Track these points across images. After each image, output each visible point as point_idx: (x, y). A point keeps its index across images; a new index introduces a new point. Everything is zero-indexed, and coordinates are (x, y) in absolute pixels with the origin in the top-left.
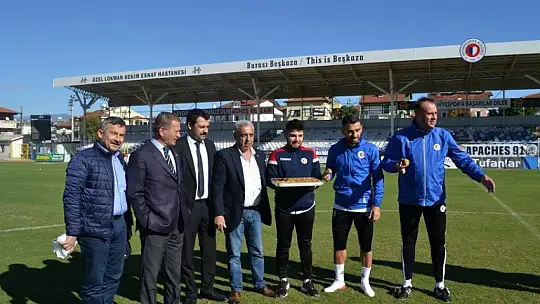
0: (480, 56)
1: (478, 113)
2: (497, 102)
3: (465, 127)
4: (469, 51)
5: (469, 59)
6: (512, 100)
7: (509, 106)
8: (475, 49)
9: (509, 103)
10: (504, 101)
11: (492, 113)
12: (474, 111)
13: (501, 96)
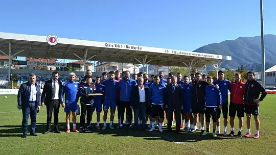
0: (56, 43)
1: (51, 68)
2: (61, 64)
3: (46, 75)
4: (51, 40)
5: (51, 44)
6: (67, 64)
7: (66, 66)
8: (53, 40)
9: (66, 65)
10: (64, 64)
11: (57, 69)
12: (49, 68)
13: (62, 62)
